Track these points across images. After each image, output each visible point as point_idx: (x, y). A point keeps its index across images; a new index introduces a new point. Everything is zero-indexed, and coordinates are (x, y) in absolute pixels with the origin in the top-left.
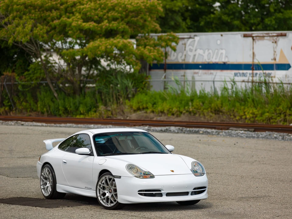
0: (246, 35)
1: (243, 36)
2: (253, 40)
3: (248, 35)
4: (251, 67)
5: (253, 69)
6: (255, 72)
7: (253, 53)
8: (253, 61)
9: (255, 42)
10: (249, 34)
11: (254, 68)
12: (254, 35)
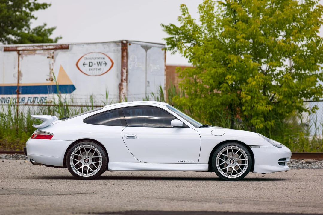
0: (7, 49)
1: (3, 49)
2: (19, 54)
3: (10, 49)
4: (16, 91)
5: (18, 93)
6: (21, 96)
7: (19, 72)
8: (18, 83)
9: (22, 58)
10: (12, 47)
11: (20, 92)
12: (19, 49)
